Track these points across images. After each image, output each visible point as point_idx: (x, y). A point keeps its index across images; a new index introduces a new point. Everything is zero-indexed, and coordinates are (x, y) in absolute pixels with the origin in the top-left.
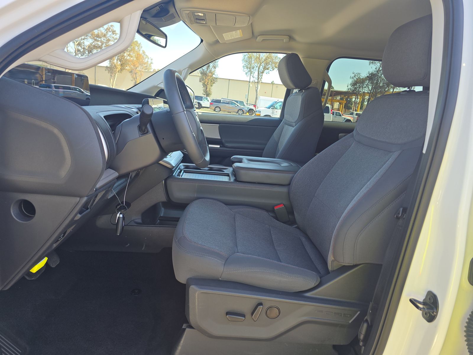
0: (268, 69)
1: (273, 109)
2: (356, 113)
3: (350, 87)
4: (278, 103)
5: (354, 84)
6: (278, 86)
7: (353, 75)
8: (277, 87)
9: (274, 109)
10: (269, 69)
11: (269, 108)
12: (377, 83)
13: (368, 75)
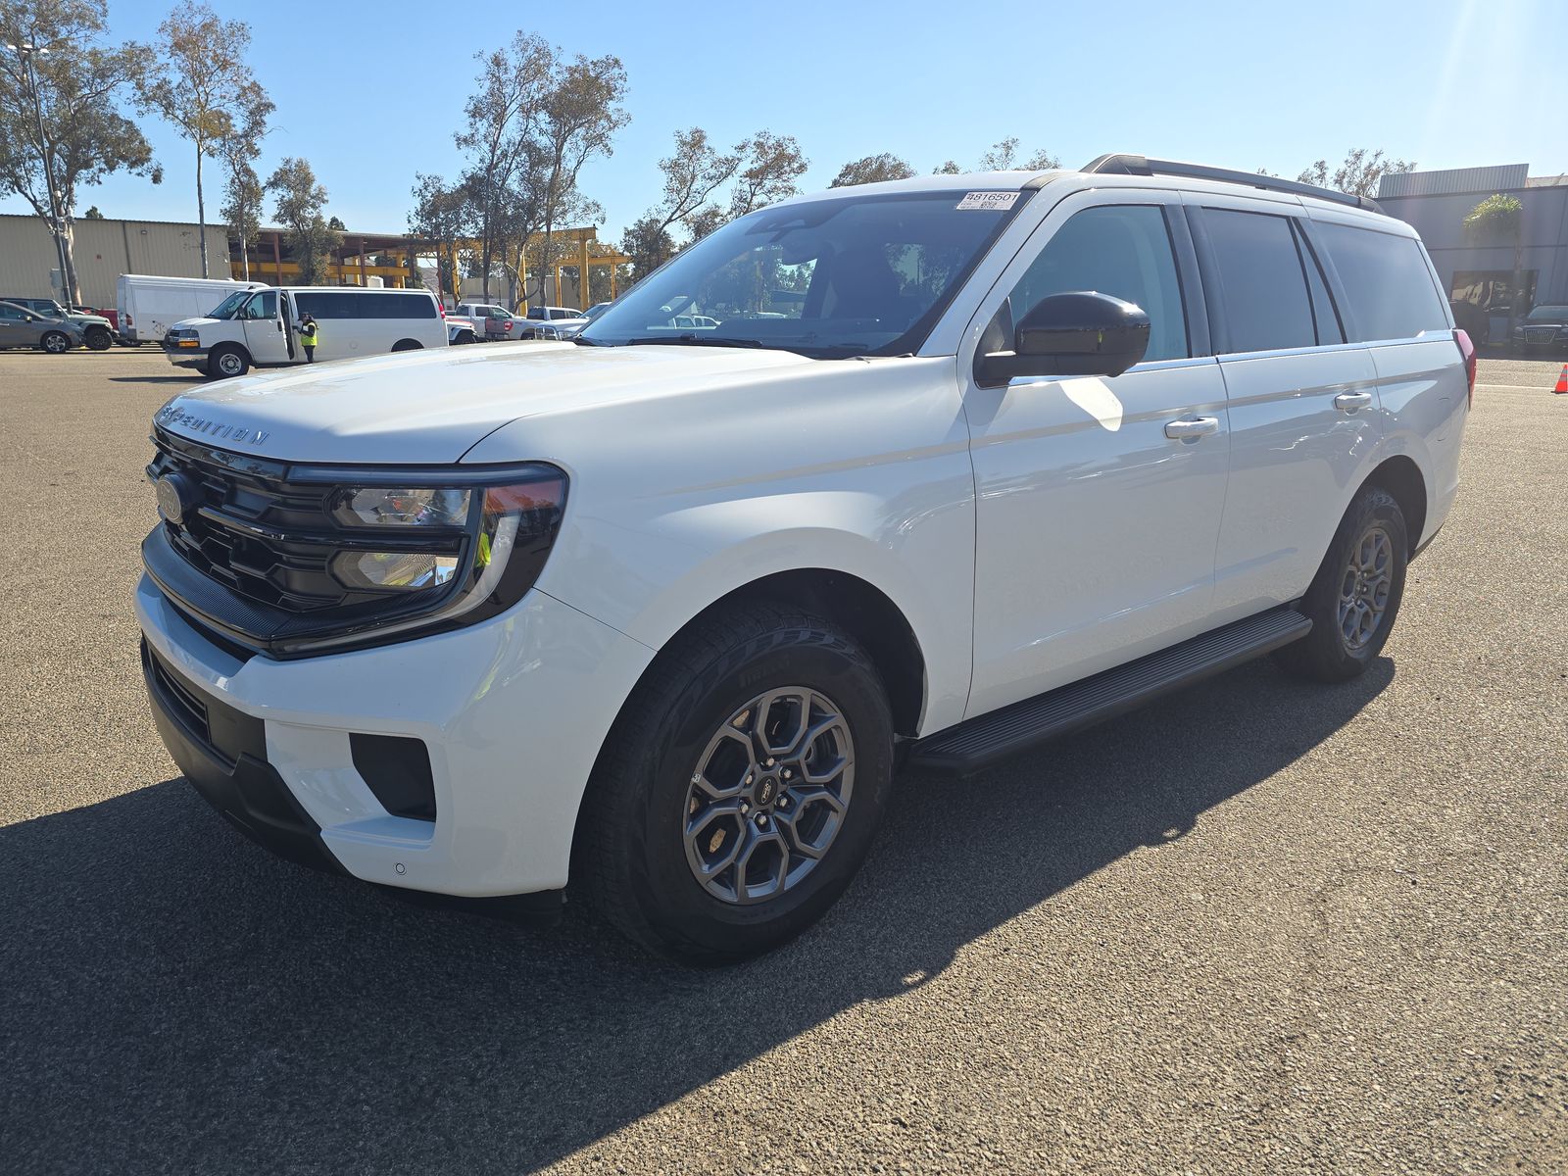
0: (87, 165)
1: (242, 319)
2: (477, 308)
3: (416, 223)
4: (254, 297)
5: (428, 212)
6: (147, 227)
7: (419, 184)
8: (143, 233)
9: (247, 319)
10: (92, 166)
11: (229, 318)
12: (496, 207)
13: (464, 182)
